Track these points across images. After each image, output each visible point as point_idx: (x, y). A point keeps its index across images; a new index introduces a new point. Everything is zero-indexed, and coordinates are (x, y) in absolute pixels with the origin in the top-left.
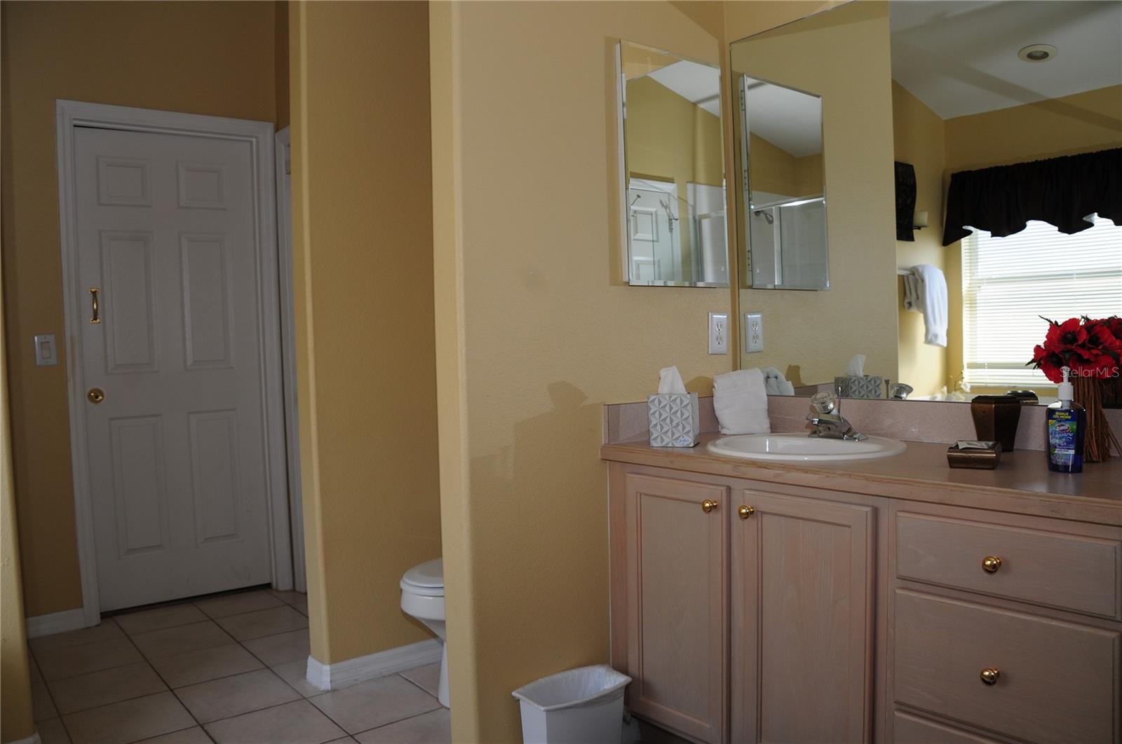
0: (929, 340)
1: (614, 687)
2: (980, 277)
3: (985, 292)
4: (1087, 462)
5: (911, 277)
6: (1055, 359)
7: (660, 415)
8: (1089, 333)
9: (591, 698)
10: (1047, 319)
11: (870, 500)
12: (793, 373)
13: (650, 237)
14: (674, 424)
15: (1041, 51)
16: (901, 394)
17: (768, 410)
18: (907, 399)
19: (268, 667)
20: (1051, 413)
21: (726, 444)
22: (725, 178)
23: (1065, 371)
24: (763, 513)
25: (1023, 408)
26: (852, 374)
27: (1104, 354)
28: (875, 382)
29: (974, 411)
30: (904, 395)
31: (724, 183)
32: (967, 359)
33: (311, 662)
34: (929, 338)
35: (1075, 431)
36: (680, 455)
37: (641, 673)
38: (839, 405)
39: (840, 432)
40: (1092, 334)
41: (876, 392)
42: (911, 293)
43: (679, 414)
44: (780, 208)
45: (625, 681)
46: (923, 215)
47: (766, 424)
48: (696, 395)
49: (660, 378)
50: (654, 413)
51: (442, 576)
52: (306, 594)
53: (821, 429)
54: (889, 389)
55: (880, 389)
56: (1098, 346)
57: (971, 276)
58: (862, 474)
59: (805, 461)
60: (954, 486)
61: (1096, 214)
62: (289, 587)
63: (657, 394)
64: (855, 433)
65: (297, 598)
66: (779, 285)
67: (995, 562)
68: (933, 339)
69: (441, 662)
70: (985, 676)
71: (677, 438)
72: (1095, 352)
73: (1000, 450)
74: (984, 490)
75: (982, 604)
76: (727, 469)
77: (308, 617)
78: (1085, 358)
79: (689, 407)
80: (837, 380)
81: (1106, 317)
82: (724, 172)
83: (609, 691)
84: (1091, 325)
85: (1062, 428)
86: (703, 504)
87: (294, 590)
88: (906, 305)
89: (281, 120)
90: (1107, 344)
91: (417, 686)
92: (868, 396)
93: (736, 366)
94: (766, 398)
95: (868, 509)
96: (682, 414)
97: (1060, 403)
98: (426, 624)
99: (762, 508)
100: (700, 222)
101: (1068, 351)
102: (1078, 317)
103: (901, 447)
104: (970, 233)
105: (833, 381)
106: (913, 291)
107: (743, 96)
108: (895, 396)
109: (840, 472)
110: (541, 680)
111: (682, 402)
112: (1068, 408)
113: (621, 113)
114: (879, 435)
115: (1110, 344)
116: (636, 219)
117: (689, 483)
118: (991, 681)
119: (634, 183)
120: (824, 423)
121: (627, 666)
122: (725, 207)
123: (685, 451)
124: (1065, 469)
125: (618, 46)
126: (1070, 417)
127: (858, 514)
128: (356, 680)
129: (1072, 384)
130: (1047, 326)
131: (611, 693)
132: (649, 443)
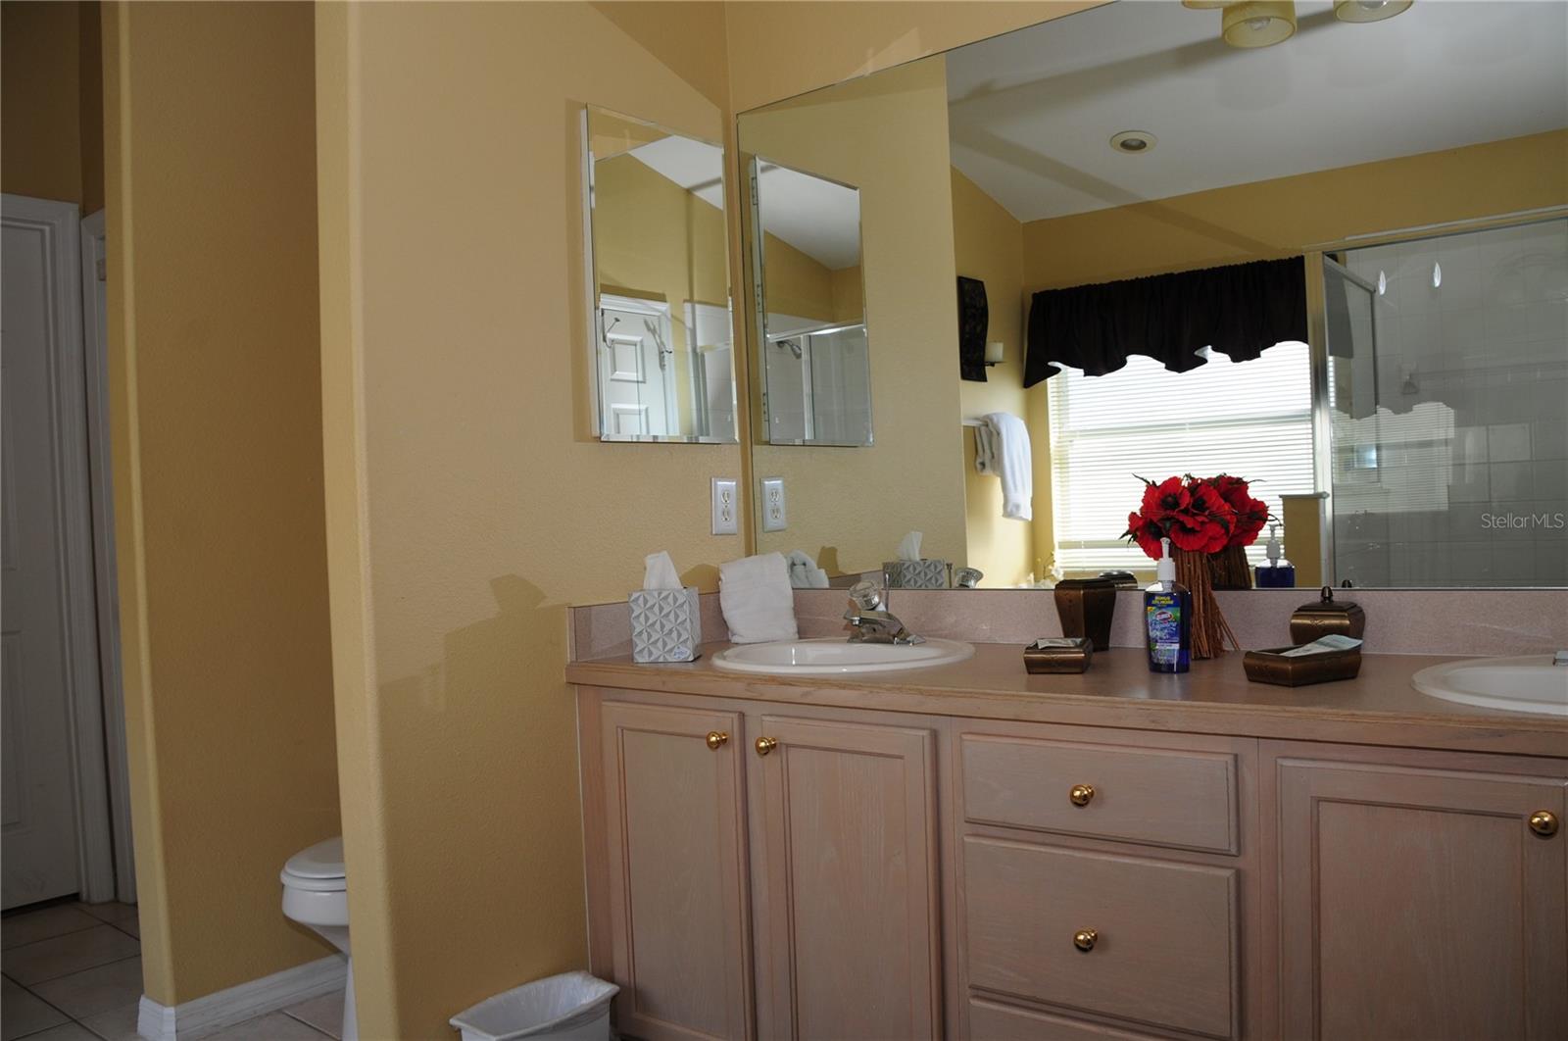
0: (1008, 514)
1: (595, 1001)
2: (1072, 429)
3: (1079, 448)
4: (1196, 659)
5: (983, 429)
6: (1153, 530)
7: (647, 618)
8: (1192, 495)
9: (564, 1018)
10: (1142, 479)
11: (928, 721)
12: (827, 558)
13: (633, 376)
14: (666, 630)
15: (1137, 140)
16: (967, 581)
17: (794, 609)
18: (977, 587)
19: (75, 1021)
20: (1150, 597)
21: (737, 656)
22: (731, 295)
23: (1165, 543)
24: (788, 746)
25: (1118, 593)
26: (905, 557)
27: (1211, 521)
28: (936, 567)
29: (1058, 601)
30: (972, 583)
31: (730, 303)
32: (1058, 537)
33: (145, 1004)
34: (1009, 509)
35: (1178, 620)
36: (675, 673)
37: (632, 981)
38: (887, 599)
39: (889, 634)
40: (1197, 496)
41: (937, 581)
42: (984, 451)
43: (672, 617)
44: (810, 336)
45: (610, 991)
46: (996, 349)
47: (792, 627)
48: (695, 591)
49: (645, 569)
50: (638, 616)
51: (343, 861)
52: (135, 905)
53: (864, 630)
54: (953, 575)
55: (942, 577)
56: (1204, 512)
57: (1060, 428)
58: (915, 687)
59: (843, 673)
60: (1033, 697)
61: (1209, 347)
62: (108, 896)
63: (642, 590)
64: (909, 635)
65: (122, 912)
66: (810, 441)
67: (1086, 792)
68: (1014, 510)
69: (344, 988)
70: (1080, 941)
71: (671, 650)
72: (1200, 519)
73: (1091, 647)
74: (1069, 699)
75: (1074, 848)
76: (739, 689)
77: (139, 940)
78: (1189, 526)
79: (686, 607)
80: (886, 566)
81: (1214, 475)
82: (729, 285)
83: (588, 1007)
84: (1196, 486)
85: (1164, 616)
86: (708, 739)
87: (116, 900)
88: (979, 466)
89: (92, 199)
90: (1215, 509)
91: (310, 1026)
92: (926, 586)
93: (751, 549)
94: (791, 592)
95: (925, 733)
96: (677, 617)
97: (1160, 584)
98: (320, 933)
99: (789, 739)
100: (703, 356)
101: (1168, 519)
102: (1180, 475)
103: (966, 651)
104: (1058, 370)
105: (881, 568)
106: (988, 451)
107: (754, 185)
108: (961, 585)
109: (888, 686)
110: (490, 998)
111: (675, 599)
112: (1170, 591)
113: (589, 201)
114: (941, 636)
115: (1218, 509)
116: (614, 350)
117: (689, 711)
118: (1088, 947)
119: (608, 302)
120: (868, 623)
121: (612, 970)
122: (732, 335)
123: (684, 667)
124: (1168, 669)
125: (583, 113)
126: (1172, 602)
127: (911, 741)
128: (216, 1026)
129: (1174, 560)
130: (1143, 487)
131: (592, 1009)
132: (632, 658)
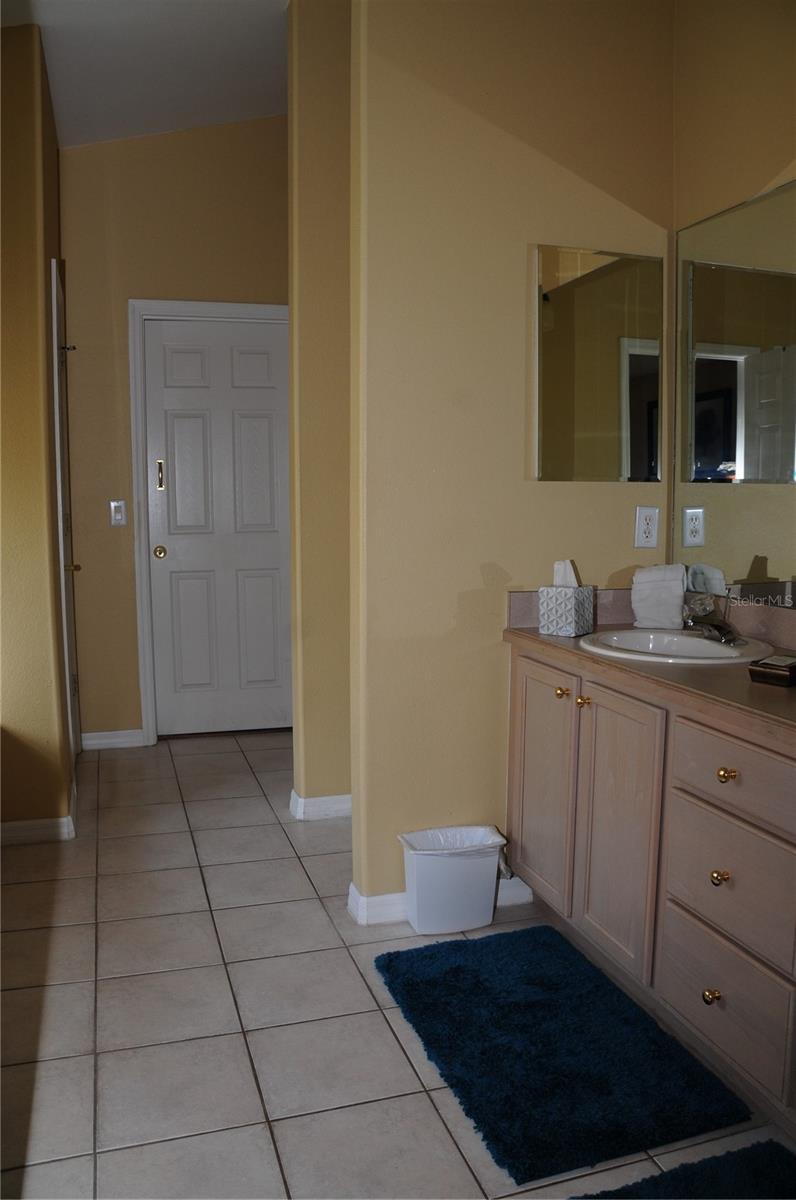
7: (548, 605)
14: (559, 614)
19: (265, 795)
33: (293, 795)
37: (520, 840)
43: (563, 606)
45: (501, 841)
47: (678, 619)
50: (543, 603)
67: (726, 774)
70: (714, 877)
71: (561, 628)
79: (572, 600)
86: (556, 691)
93: (668, 560)
94: (682, 593)
95: (659, 711)
96: (566, 606)
107: (691, 284)
111: (566, 594)
123: (567, 640)
132: (536, 630)
